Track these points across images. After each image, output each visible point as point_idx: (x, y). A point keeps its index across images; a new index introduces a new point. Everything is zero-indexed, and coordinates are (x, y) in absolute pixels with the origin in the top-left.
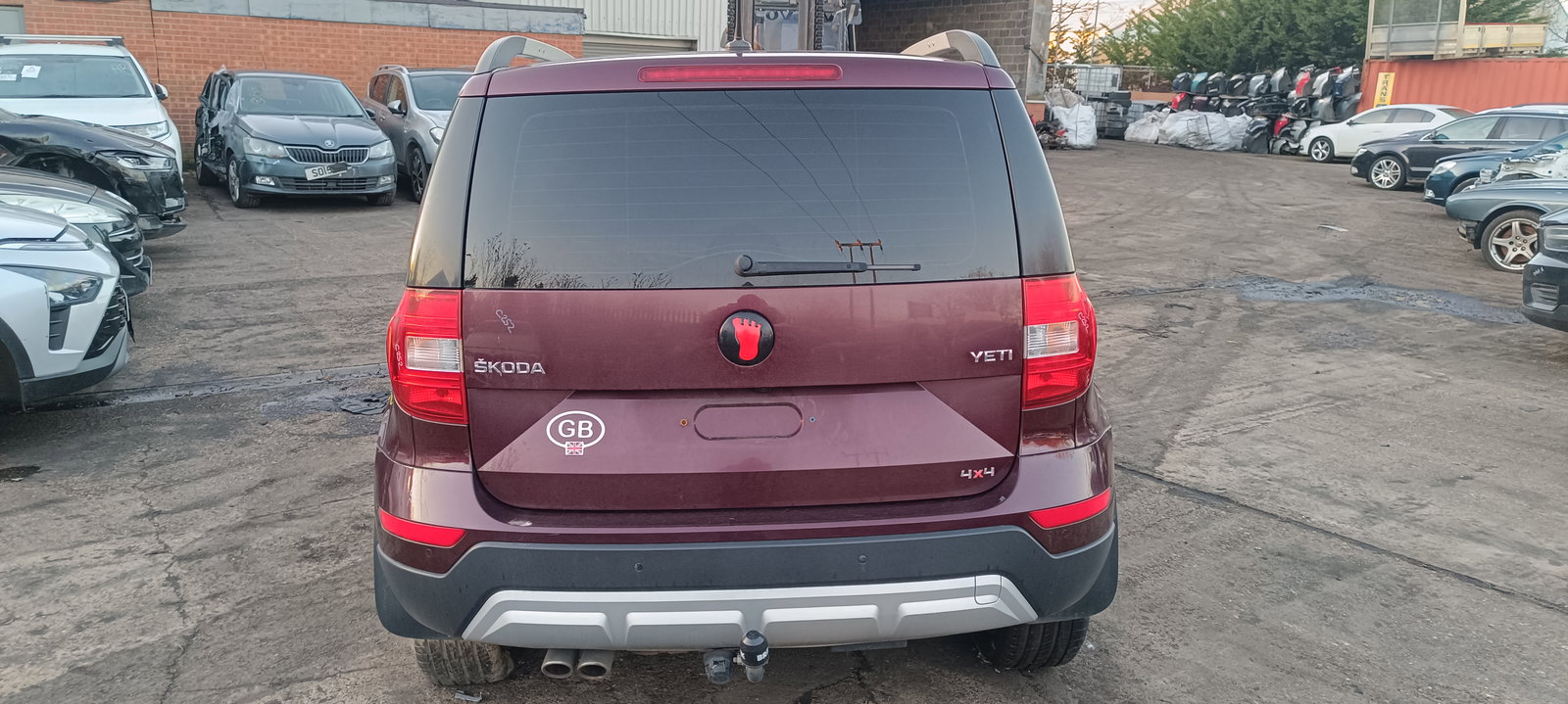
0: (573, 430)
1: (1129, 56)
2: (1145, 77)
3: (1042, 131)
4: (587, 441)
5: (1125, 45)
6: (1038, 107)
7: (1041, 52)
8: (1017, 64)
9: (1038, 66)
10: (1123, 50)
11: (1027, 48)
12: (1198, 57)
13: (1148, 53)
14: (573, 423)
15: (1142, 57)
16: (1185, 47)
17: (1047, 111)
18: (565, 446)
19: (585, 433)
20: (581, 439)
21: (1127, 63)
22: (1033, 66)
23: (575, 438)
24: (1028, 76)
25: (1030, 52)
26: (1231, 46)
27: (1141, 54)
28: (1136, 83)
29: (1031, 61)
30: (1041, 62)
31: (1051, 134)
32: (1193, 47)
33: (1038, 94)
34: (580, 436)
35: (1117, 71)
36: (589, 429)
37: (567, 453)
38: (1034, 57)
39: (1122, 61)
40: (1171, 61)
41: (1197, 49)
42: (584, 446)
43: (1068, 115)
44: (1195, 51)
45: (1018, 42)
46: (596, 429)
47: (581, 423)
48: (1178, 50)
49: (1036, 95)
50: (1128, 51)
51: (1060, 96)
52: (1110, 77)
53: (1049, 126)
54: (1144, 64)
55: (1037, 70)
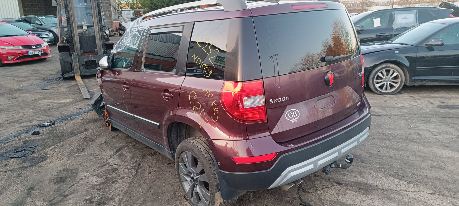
0: (292, 115)
1: (135, 6)
2: (141, 12)
3: (120, 30)
4: (296, 117)
5: (133, 3)
6: (117, 23)
7: (115, 6)
8: (107, 10)
9: (114, 10)
10: (133, 5)
11: (110, 5)
12: (155, 6)
13: (140, 5)
14: (291, 113)
15: (139, 7)
16: (151, 4)
17: (120, 24)
18: (292, 120)
19: (295, 115)
20: (295, 117)
21: (135, 9)
22: (113, 11)
23: (293, 117)
24: (112, 14)
25: (111, 6)
26: (164, 3)
27: (138, 6)
28: (138, 14)
29: (112, 9)
30: (115, 9)
31: (123, 31)
32: (154, 3)
33: (116, 19)
34: (294, 116)
35: (133, 11)
36: (296, 114)
37: (293, 122)
38: (113, 8)
39: (133, 8)
40: (148, 8)
41: (155, 4)
42: (296, 119)
43: (127, 25)
44: (155, 5)
45: (106, 3)
46: (297, 113)
47: (293, 112)
48: (150, 4)
49: (116, 20)
50: (134, 5)
51: (123, 19)
52: (132, 13)
53: (122, 28)
54: (140, 9)
55: (115, 12)
